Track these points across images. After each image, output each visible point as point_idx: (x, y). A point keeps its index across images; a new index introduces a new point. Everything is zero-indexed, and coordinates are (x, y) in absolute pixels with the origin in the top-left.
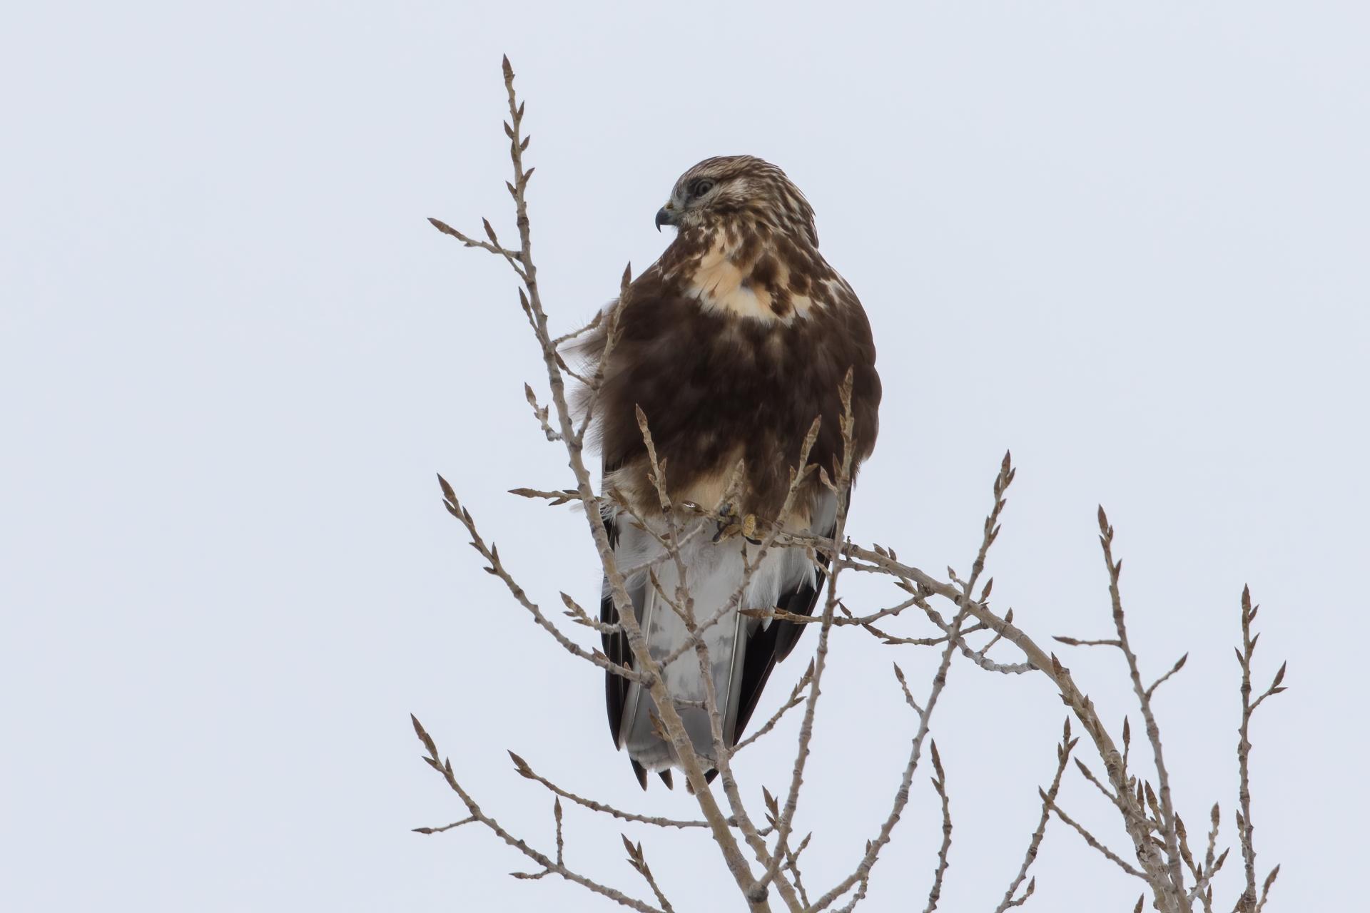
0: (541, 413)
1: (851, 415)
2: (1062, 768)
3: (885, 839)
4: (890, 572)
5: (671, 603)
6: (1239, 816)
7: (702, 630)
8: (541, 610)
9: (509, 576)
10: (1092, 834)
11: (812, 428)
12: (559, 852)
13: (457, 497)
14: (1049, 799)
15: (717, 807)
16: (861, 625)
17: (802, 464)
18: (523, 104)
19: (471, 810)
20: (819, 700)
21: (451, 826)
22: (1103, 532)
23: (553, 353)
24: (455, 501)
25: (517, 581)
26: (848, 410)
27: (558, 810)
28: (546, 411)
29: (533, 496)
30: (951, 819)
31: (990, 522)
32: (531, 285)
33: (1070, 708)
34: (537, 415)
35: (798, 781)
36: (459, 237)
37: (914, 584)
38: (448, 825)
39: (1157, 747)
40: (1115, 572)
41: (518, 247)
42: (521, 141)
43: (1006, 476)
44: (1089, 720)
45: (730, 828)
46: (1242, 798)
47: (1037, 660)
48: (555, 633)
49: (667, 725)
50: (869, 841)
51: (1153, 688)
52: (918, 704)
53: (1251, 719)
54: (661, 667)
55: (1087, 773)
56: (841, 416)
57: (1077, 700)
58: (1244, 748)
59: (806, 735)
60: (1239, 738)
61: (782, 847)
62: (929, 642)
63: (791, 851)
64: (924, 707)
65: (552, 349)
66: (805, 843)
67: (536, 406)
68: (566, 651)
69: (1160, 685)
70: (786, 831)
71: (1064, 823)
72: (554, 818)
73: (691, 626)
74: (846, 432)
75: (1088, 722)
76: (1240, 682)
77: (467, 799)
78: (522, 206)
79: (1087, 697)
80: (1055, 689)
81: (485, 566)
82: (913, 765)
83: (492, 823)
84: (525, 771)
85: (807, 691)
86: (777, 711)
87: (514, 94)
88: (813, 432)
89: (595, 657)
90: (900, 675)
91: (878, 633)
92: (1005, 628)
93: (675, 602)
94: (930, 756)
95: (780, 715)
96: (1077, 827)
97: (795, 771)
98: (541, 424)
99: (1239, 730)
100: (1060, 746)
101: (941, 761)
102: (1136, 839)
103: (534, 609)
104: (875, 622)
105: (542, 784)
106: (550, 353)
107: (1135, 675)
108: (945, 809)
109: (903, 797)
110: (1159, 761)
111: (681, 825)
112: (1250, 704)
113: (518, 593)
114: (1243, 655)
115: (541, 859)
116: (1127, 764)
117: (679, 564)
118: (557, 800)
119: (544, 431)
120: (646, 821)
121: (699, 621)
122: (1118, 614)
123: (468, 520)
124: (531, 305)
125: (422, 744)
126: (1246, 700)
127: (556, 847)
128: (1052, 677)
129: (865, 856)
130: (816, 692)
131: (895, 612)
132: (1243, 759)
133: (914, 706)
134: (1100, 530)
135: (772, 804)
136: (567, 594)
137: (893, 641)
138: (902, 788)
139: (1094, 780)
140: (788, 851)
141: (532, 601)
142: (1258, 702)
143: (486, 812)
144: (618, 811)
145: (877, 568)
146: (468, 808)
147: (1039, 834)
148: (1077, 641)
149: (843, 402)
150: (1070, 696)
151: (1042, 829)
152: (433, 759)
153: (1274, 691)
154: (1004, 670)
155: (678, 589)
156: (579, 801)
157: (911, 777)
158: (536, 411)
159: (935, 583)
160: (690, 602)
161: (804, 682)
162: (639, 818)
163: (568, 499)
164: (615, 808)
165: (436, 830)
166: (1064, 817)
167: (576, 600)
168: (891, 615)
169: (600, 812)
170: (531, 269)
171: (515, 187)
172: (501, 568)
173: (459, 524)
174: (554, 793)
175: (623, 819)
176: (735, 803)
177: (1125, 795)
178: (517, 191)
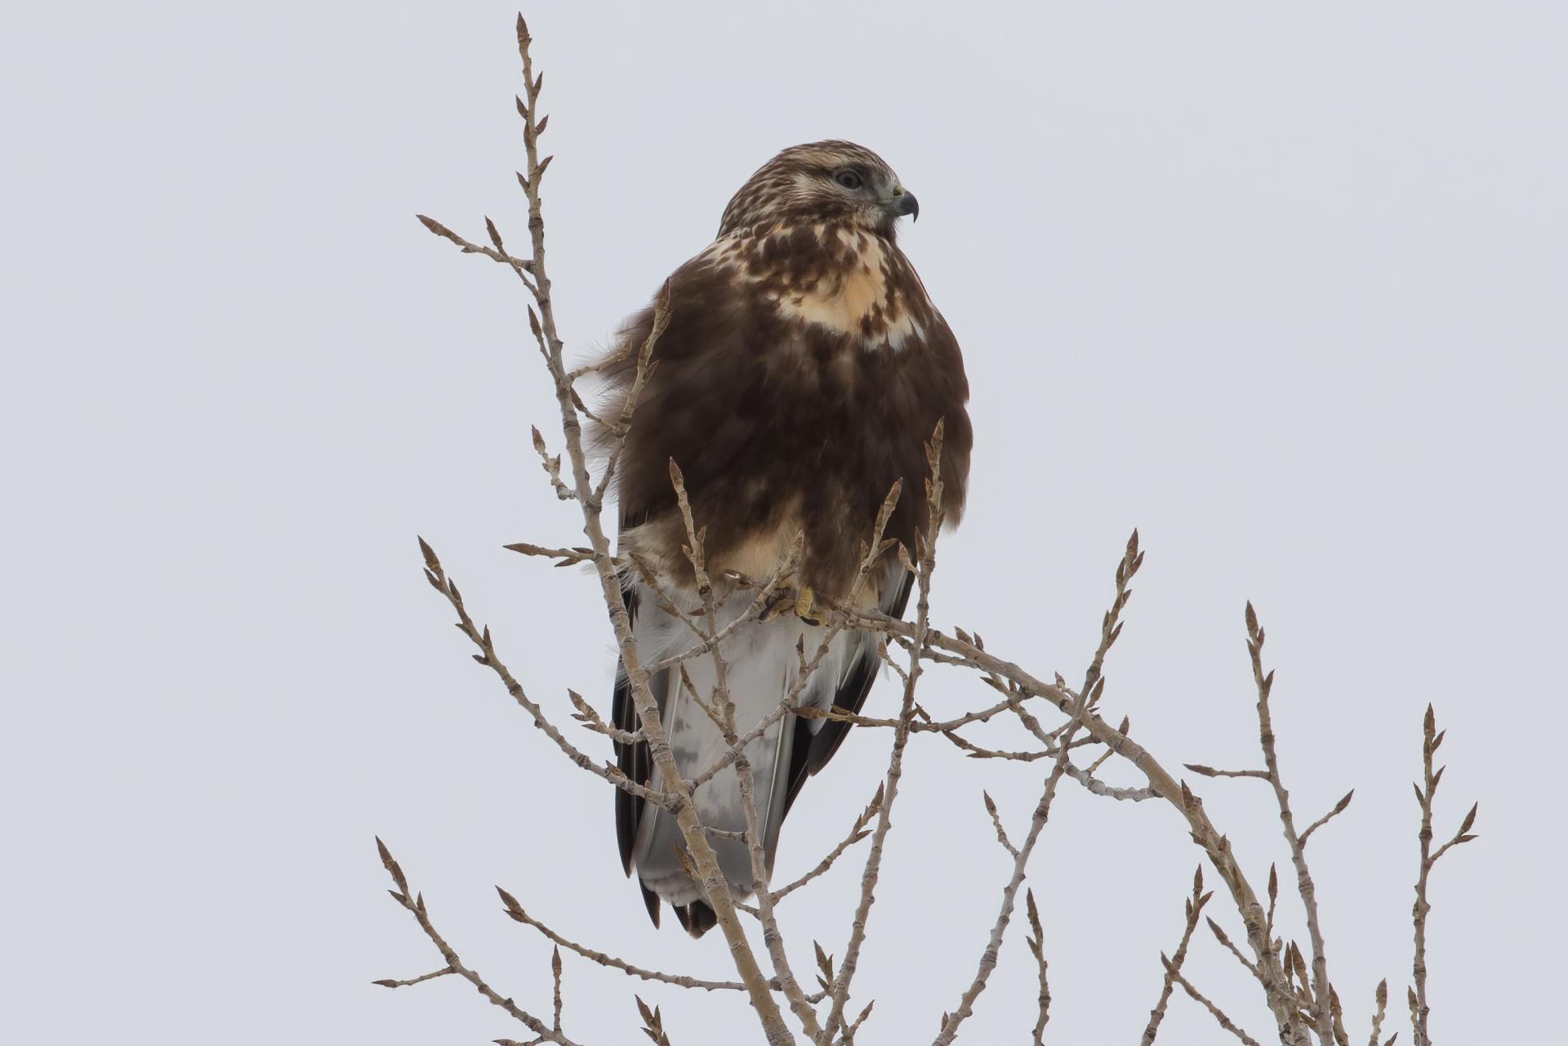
0: (551, 464)
1: (940, 479)
2: (1190, 930)
3: (965, 1012)
4: (978, 666)
5: (706, 708)
6: (1411, 995)
7: (745, 743)
8: (543, 712)
9: (505, 667)
10: (1227, 1014)
11: (890, 494)
12: (557, 1015)
13: (442, 566)
14: (1173, 968)
15: (756, 965)
16: (941, 732)
17: (877, 539)
18: (541, 76)
19: (447, 960)
20: (889, 834)
21: (422, 979)
22: (1251, 635)
23: (568, 389)
24: (439, 572)
25: (514, 674)
26: (936, 473)
27: (557, 963)
28: (557, 462)
29: (534, 554)
30: (1049, 990)
31: (1110, 618)
32: (544, 303)
33: (1202, 850)
34: (546, 467)
35: (858, 937)
36: (456, 240)
37: (1005, 681)
38: (418, 977)
39: (1311, 907)
40: (1265, 685)
41: (528, 255)
42: (537, 122)
43: (1132, 561)
44: (1227, 866)
45: (772, 992)
46: (1416, 972)
47: (1161, 785)
48: (560, 740)
49: (696, 860)
50: (945, 1014)
51: (1308, 832)
52: (1013, 844)
53: (1431, 874)
54: (691, 788)
55: (1222, 937)
56: (926, 479)
57: (1212, 842)
58: (1421, 910)
59: (870, 878)
60: (1415, 896)
61: (836, 1019)
62: (1025, 757)
63: (847, 1024)
64: (1020, 848)
65: (568, 385)
66: (865, 1014)
67: (545, 455)
68: (573, 764)
69: (1317, 830)
70: (842, 997)
71: (1192, 999)
72: (551, 972)
73: (731, 737)
74: (932, 499)
75: (1225, 869)
76: (1419, 827)
77: (442, 946)
78: (536, 205)
79: (1224, 836)
80: (1182, 825)
81: (474, 654)
82: (1004, 920)
83: (473, 977)
84: (517, 913)
85: (874, 823)
86: (836, 847)
87: (531, 62)
88: (892, 499)
89: (608, 773)
90: (991, 807)
91: (961, 743)
92: (1120, 743)
93: (712, 706)
94: (1026, 910)
95: (838, 852)
96: (1208, 1003)
97: (856, 923)
98: (551, 478)
99: (1416, 887)
100: (1188, 901)
101: (1039, 917)
102: (1279, 1016)
103: (534, 709)
104: (958, 729)
105: (538, 930)
106: (565, 389)
107: (1286, 815)
108: (1042, 977)
109: (990, 960)
110: (1312, 925)
111: (710, 986)
112: (1430, 855)
113: (515, 689)
114: (1424, 792)
115: (534, 1024)
116: (1273, 923)
117: (717, 658)
118: (556, 951)
119: (554, 487)
120: (666, 980)
121: (741, 733)
122: (1267, 739)
123: (454, 595)
124: (543, 328)
125: (388, 874)
126: (1425, 849)
127: (553, 1010)
128: (1179, 807)
129: (940, 1032)
130: (885, 826)
131: (985, 717)
132: (1419, 923)
133: (1008, 846)
134: (1247, 632)
135: (825, 964)
136: (577, 692)
137: (980, 754)
138: (989, 949)
139: (1230, 945)
140: (843, 1022)
141: (532, 700)
142: (1440, 853)
143: (466, 962)
144: (632, 967)
145: (963, 660)
146: (443, 957)
147: (1159, 1012)
148: (1215, 771)
149: (930, 462)
150: (1203, 834)
151: (1163, 1004)
152: (402, 894)
153: (1461, 839)
154: (1118, 795)
155: (715, 691)
156: (583, 953)
157: (1001, 934)
158: (545, 462)
159: (1036, 683)
160: (730, 707)
161: (870, 812)
162: (658, 976)
163: (579, 560)
164: (628, 962)
165: (403, 983)
166: (1191, 991)
167: (587, 700)
168: (979, 721)
169: (609, 967)
170: (544, 284)
171: (527, 180)
172: (494, 657)
173: (444, 600)
174: (552, 943)
175: (638, 977)
176: (779, 961)
177: (1269, 962)
178: (530, 185)
